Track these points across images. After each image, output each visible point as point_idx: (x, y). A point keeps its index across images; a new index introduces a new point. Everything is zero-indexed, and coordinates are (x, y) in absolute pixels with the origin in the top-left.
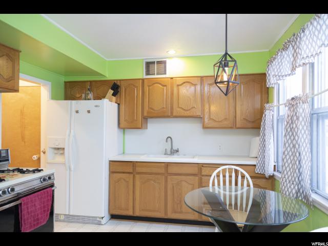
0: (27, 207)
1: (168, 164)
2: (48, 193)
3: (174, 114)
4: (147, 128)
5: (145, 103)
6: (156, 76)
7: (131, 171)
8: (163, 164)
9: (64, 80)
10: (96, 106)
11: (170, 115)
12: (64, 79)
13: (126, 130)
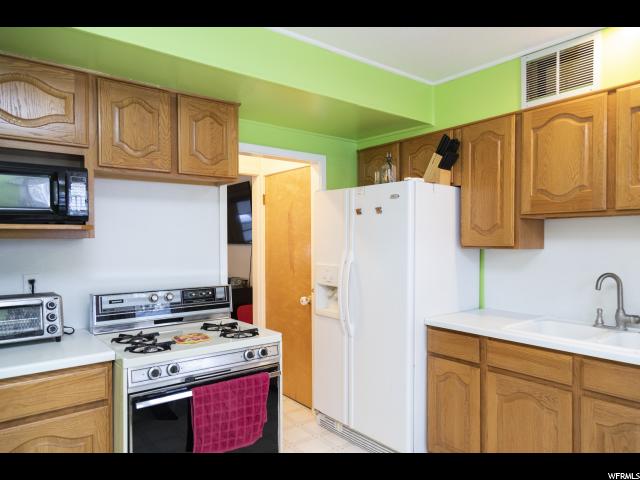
0: (206, 407)
1: (582, 361)
2: (257, 382)
3: (620, 205)
4: (541, 246)
5: (524, 179)
6: (558, 96)
7: (476, 360)
8: (570, 358)
9: (356, 149)
10: (393, 197)
11: (605, 207)
12: (356, 145)
13: (487, 252)
